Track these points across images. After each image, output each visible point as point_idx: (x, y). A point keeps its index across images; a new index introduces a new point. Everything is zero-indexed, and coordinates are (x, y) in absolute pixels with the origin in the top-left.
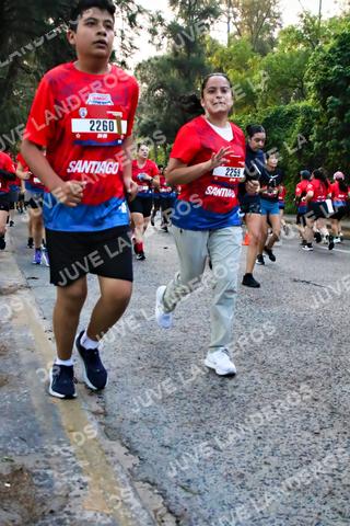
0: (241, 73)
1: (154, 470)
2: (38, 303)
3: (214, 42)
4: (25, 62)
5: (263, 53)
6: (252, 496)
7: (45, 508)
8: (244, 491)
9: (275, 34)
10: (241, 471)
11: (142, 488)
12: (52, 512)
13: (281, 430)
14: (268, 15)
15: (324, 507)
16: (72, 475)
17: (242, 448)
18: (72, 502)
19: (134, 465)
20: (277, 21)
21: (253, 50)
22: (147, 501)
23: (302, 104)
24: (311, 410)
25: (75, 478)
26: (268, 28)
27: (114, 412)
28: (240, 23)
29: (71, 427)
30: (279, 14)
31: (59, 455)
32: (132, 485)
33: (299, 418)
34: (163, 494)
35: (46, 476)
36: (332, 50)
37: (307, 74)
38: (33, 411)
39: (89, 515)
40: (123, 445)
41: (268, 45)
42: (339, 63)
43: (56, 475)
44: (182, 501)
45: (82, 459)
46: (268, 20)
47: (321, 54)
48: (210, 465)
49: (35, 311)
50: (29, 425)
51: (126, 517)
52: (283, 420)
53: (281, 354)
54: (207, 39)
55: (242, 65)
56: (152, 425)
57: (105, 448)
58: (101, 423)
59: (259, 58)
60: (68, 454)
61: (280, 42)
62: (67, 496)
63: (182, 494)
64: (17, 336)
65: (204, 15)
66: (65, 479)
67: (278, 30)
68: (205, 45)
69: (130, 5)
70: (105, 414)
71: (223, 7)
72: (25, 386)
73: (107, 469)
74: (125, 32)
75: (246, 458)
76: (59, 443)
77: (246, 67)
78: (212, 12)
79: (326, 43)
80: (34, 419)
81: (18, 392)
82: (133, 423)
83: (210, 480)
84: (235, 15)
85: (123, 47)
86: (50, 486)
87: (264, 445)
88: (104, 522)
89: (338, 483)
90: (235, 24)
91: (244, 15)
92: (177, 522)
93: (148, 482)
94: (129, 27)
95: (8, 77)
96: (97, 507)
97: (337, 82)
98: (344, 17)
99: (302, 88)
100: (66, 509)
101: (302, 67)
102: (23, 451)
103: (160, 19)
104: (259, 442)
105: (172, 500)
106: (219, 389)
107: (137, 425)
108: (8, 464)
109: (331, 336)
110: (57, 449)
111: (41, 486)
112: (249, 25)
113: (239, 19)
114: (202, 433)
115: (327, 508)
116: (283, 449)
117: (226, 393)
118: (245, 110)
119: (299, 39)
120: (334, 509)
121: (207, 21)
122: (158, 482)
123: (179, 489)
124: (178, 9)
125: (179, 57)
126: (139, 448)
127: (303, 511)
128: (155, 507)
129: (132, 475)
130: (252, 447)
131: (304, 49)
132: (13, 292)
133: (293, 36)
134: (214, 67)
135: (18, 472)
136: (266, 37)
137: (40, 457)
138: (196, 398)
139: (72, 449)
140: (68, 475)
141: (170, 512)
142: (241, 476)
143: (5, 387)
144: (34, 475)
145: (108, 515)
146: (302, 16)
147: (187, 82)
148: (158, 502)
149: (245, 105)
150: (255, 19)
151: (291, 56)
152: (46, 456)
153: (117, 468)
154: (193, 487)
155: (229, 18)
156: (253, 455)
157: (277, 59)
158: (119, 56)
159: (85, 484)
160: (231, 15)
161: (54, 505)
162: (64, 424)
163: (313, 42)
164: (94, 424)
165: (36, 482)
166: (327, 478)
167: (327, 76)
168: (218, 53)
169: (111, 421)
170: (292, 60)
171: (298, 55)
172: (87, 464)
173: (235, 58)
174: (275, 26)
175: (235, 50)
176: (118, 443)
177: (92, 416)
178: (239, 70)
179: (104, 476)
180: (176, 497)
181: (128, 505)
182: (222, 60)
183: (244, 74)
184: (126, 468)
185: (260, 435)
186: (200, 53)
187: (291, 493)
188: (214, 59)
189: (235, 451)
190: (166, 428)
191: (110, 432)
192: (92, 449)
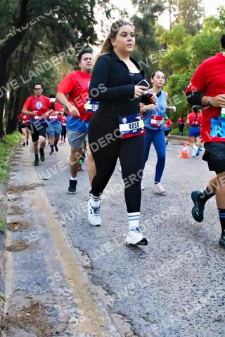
0: (179, 46)
1: (124, 306)
2: (49, 195)
3: (161, 28)
4: (40, 43)
5: (193, 34)
6: (191, 325)
7: (53, 330)
8: (185, 321)
9: (201, 21)
10: (183, 307)
11: (117, 318)
12: (57, 333)
13: (209, 280)
14: (196, 9)
16: (71, 308)
17: (183, 292)
18: (71, 326)
19: (111, 302)
20: (202, 13)
21: (186, 32)
22: (120, 326)
25: (72, 311)
26: (196, 18)
27: (99, 267)
28: (177, 15)
29: (69, 276)
30: (203, 8)
31: (62, 295)
32: (110, 316)
33: (221, 272)
34: (131, 323)
35: (53, 309)
38: (45, 265)
39: (82, 335)
40: (104, 288)
41: (196, 29)
43: (60, 308)
44: (143, 327)
45: (77, 298)
46: (196, 12)
48: (162, 303)
49: (47, 200)
50: (42, 274)
52: (210, 274)
54: (156, 25)
55: (179, 42)
56: (123, 276)
57: (92, 291)
58: (89, 274)
59: (191, 37)
60: (68, 294)
61: (204, 26)
62: (67, 322)
63: (143, 323)
64: (35, 216)
65: (154, 10)
66: (66, 311)
67: (202, 18)
68: (155, 29)
69: (107, 4)
70: (92, 268)
71: (166, 4)
72: (40, 249)
73: (93, 305)
74: (104, 22)
75: (186, 299)
76: (62, 287)
77: (182, 43)
78: (159, 8)
80: (46, 271)
81: (36, 253)
82: (111, 274)
83: (162, 313)
84: (175, 10)
85: (102, 31)
86: (56, 316)
87: (198, 290)
90: (175, 16)
91: (180, 9)
93: (121, 314)
94: (106, 18)
95: (30, 52)
96: (87, 330)
100: (67, 331)
102: (39, 292)
103: (126, 13)
104: (194, 288)
105: (137, 326)
106: (167, 252)
107: (113, 276)
108: (29, 300)
110: (61, 291)
111: (50, 315)
112: (184, 16)
113: (177, 12)
114: (156, 281)
116: (210, 293)
117: (171, 255)
118: (181, 70)
119: (217, 24)
121: (156, 14)
122: (127, 314)
123: (141, 319)
124: (137, 6)
125: (139, 37)
126: (114, 291)
128: (125, 331)
129: (110, 309)
130: (190, 291)
131: (220, 30)
132: (33, 188)
133: (213, 22)
134: (161, 43)
135: (35, 306)
136: (195, 23)
137: (49, 296)
138: (151, 258)
139: (70, 291)
140: (67, 308)
141: (135, 334)
142: (183, 311)
143: (27, 250)
144: (45, 308)
145: (94, 336)
146: (218, 9)
147: (143, 53)
148: (128, 327)
149: (181, 67)
150: (188, 12)
151: (212, 36)
152: (54, 295)
153: (100, 304)
154: (151, 318)
155: (170, 12)
156: (191, 297)
157: (202, 37)
160: (172, 9)
161: (59, 328)
162: (65, 274)
164: (85, 274)
165: (47, 312)
168: (163, 34)
169: (96, 272)
170: (212, 37)
171: (216, 35)
172: (80, 301)
173: (174, 37)
174: (200, 16)
175: (174, 32)
176: (100, 287)
177: (83, 269)
178: (177, 45)
179: (92, 309)
180: (140, 325)
181: (107, 329)
182: (166, 39)
183: (180, 47)
184: (106, 304)
185: (195, 283)
186: (152, 34)
187: (217, 323)
188: (161, 38)
189: (178, 294)
190: (132, 278)
191: (95, 280)
192: (84, 291)
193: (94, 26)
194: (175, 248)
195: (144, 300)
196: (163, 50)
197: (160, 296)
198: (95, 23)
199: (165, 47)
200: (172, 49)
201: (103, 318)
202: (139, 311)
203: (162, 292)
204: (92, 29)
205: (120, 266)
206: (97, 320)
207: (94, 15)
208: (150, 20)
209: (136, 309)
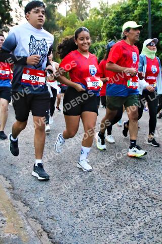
0: (72, 29)
1: (36, 213)
3: (59, 15)
5: (83, 19)
6: (82, 221)
8: (78, 218)
9: (88, 11)
10: (77, 210)
11: (31, 221)
13: (94, 191)
14: (84, 2)
15: (113, 223)
17: (77, 199)
19: (28, 211)
20: (89, 5)
22: (33, 227)
23: (100, 43)
24: (107, 181)
26: (84, 8)
27: (18, 187)
28: (71, 6)
30: (89, 2)
32: (27, 220)
33: (102, 185)
34: (41, 223)
36: (113, 19)
37: (102, 29)
39: (7, 235)
40: (22, 202)
42: (117, 25)
44: (49, 225)
45: (3, 210)
46: (84, 4)
47: (108, 20)
48: (62, 208)
51: (24, 234)
52: (95, 186)
53: (93, 157)
54: (56, 13)
55: (73, 25)
56: (35, 192)
57: (14, 204)
58: (11, 193)
59: (81, 22)
61: (90, 15)
63: (49, 221)
65: (55, 1)
67: (89, 9)
68: (55, 16)
70: (13, 189)
73: (14, 214)
74: (17, 10)
75: (78, 204)
77: (75, 26)
78: (58, 0)
79: (111, 15)
82: (27, 192)
83: (63, 215)
84: (69, 2)
85: (17, 16)
87: (86, 198)
88: (14, 238)
89: (119, 212)
90: (70, 6)
91: (73, 2)
92: (48, 235)
93: (34, 218)
94: (19, 7)
96: (10, 231)
97: (116, 33)
98: (118, 4)
99: (100, 36)
101: (100, 26)
104: (84, 196)
105: (46, 225)
106: (66, 174)
107: (28, 193)
109: (115, 147)
112: (76, 6)
113: (71, 4)
114: (59, 194)
115: (115, 223)
116: (95, 199)
117: (69, 175)
119: (98, 13)
120: (117, 223)
121: (56, 4)
122: (38, 217)
126: (29, 203)
127: (104, 226)
128: (37, 229)
129: (27, 215)
130: (81, 199)
131: (101, 18)
133: (96, 12)
134: (60, 26)
136: (84, 12)
138: (55, 179)
141: (45, 231)
142: (77, 212)
145: (16, 234)
146: (99, 3)
148: (39, 227)
150: (78, 4)
151: (95, 21)
153: (19, 213)
155: (66, 3)
156: (82, 203)
157: (88, 22)
158: (15, 20)
159: (5, 221)
160: (67, 1)
163: (105, 14)
164: (8, 193)
166: (114, 210)
167: (112, 30)
168: (61, 19)
169: (16, 192)
170: (95, 23)
171: (98, 21)
172: (6, 212)
173: (69, 22)
174: (87, 7)
175: (69, 18)
176: (20, 202)
177: (7, 190)
178: (72, 27)
179: (13, 217)
180: (47, 224)
181: (25, 229)
182: (64, 23)
183: (74, 29)
184: (23, 212)
185: (85, 193)
186: (53, 19)
187: (99, 218)
188: (60, 22)
189: (73, 202)
190: (42, 193)
191: (16, 197)
192: (7, 205)
193: (10, 12)
194: (71, 171)
195: (50, 208)
196: (61, 31)
197: (61, 204)
198: (11, 10)
199: (63, 28)
200: (68, 30)
201: (22, 222)
202: (47, 215)
203: (63, 201)
204: (9, 14)
205: (33, 186)
206: (18, 223)
207: (10, 4)
208: (51, 9)
209: (45, 214)
